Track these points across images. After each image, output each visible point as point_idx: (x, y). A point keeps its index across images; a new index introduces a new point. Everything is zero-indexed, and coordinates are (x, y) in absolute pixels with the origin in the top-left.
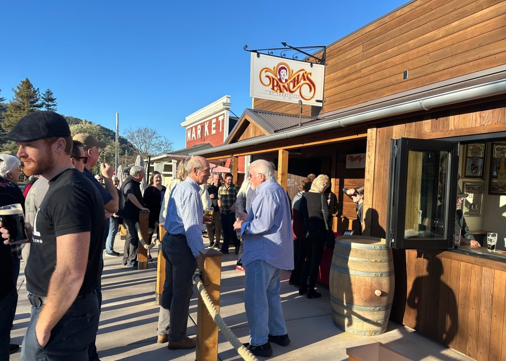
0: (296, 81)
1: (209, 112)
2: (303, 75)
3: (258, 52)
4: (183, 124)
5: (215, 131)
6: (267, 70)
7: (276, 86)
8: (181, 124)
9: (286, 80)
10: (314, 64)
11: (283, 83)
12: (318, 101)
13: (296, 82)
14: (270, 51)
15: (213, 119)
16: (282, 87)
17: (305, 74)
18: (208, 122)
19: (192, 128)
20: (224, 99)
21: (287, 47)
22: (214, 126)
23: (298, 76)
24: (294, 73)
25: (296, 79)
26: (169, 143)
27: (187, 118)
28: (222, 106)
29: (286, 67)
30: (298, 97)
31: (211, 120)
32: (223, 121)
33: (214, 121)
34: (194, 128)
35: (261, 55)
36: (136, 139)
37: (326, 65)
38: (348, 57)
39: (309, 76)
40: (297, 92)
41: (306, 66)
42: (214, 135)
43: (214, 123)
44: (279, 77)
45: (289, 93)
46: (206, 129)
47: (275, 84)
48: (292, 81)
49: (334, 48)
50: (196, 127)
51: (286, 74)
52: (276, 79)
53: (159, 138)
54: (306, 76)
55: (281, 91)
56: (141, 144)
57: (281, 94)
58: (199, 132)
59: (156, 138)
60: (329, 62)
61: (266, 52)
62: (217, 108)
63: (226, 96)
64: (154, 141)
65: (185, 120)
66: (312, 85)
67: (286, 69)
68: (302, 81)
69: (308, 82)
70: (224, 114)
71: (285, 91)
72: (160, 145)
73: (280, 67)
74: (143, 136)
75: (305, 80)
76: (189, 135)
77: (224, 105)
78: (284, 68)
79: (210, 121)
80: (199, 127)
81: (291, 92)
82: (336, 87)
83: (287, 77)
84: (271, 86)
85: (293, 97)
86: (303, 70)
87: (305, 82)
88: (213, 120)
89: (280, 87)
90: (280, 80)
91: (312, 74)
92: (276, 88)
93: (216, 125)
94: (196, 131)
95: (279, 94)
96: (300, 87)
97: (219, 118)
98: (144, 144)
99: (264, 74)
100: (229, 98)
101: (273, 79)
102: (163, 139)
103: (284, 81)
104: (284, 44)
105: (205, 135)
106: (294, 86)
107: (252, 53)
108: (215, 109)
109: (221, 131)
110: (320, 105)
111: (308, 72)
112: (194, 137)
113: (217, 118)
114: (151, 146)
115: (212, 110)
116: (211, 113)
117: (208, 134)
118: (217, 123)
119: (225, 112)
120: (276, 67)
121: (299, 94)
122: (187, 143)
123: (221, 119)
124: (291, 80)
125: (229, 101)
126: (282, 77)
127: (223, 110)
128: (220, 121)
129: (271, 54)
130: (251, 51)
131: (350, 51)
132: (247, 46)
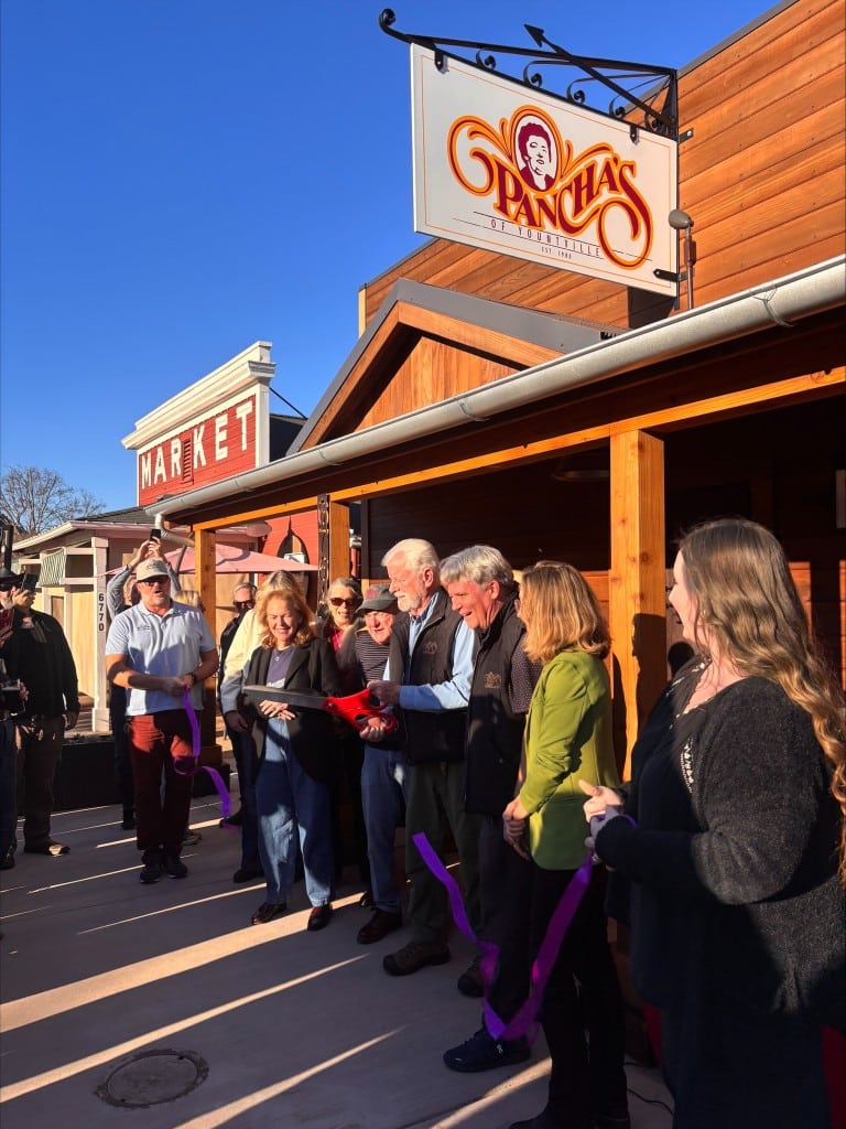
0: (583, 189)
1: (205, 396)
2: (607, 169)
3: (439, 46)
4: (128, 442)
5: (225, 449)
6: (478, 128)
7: (516, 199)
8: (123, 442)
9: (550, 181)
10: (642, 133)
11: (536, 188)
12: (662, 274)
13: (584, 193)
14: (485, 55)
15: (218, 415)
16: (535, 206)
17: (612, 164)
18: (202, 428)
19: (154, 451)
20: (254, 353)
21: (546, 48)
22: (221, 436)
23: (590, 170)
24: (576, 154)
25: (584, 181)
26: (95, 505)
27: (139, 424)
28: (249, 373)
29: (546, 129)
30: (593, 252)
31: (213, 418)
32: (251, 418)
33: (222, 421)
34: (160, 449)
35: (451, 62)
36: (7, 497)
37: (685, 137)
38: (805, 77)
39: (627, 173)
40: (590, 235)
41: (615, 134)
42: (223, 461)
43: (221, 429)
44: (522, 165)
45: (560, 232)
46: (198, 447)
47: (510, 189)
48: (569, 188)
49: (722, 66)
50: (166, 445)
51: (546, 155)
52: (513, 168)
53: (68, 494)
54: (616, 172)
55: (532, 222)
56: (21, 510)
57: (534, 232)
58: (176, 458)
59: (61, 492)
60: (697, 125)
61: (471, 53)
62: (231, 381)
63: (258, 344)
64: (55, 501)
65: (134, 429)
66: (638, 212)
67: (545, 136)
68: (605, 190)
69: (624, 196)
70: (252, 398)
71: (546, 221)
72: (72, 510)
73: (524, 122)
74: (24, 490)
75: (613, 188)
76: (146, 470)
77: (252, 369)
78: (538, 130)
79: (210, 424)
80: (177, 444)
81: (571, 230)
82: (742, 209)
83: (549, 169)
84: (494, 196)
85: (578, 248)
86: (604, 148)
87: (614, 195)
88: (218, 420)
89: (526, 203)
90: (527, 174)
91: (638, 169)
92: (513, 207)
93: (228, 435)
94: (167, 457)
95: (525, 230)
96: (599, 213)
97: (239, 410)
98: (29, 511)
99: (464, 144)
100: (268, 348)
101: (502, 169)
102: (78, 495)
103: (540, 182)
104: (537, 34)
105: (196, 466)
106: (578, 209)
107: (414, 47)
108: (224, 384)
109: (244, 447)
110: (669, 289)
111: (623, 158)
112: (160, 476)
113: (231, 412)
114: (46, 514)
115: (215, 390)
116: (213, 397)
117: (204, 463)
118: (233, 427)
119: (256, 389)
120: (509, 119)
121: (597, 242)
122: (142, 493)
123: (242, 412)
124: (567, 180)
125: (266, 360)
126: (534, 164)
127: (248, 386)
128: (241, 419)
129: (487, 66)
130: (409, 39)
131: (815, 53)
132: (390, 13)
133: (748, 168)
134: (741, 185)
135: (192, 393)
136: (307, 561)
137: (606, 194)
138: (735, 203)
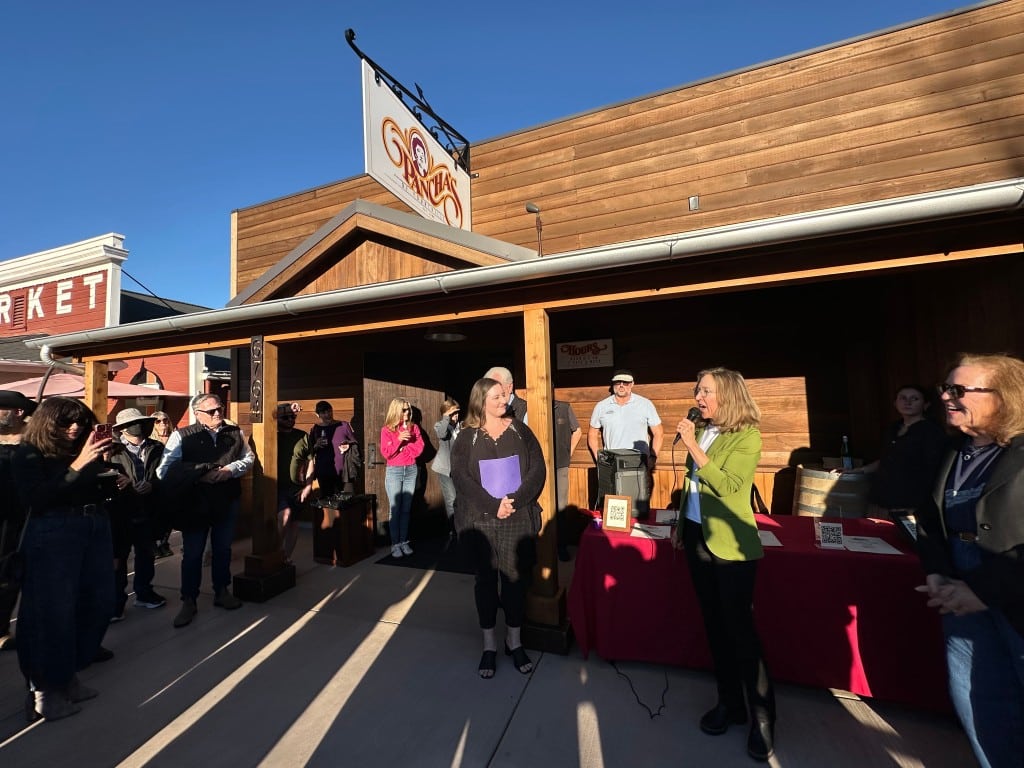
0: (438, 184)
2: (447, 178)
3: (376, 69)
5: (69, 307)
6: (395, 127)
7: (412, 176)
10: (458, 166)
11: (420, 174)
13: (438, 186)
14: (397, 88)
15: (62, 281)
16: (420, 183)
17: (449, 177)
18: (40, 289)
20: (108, 240)
21: (424, 102)
22: (63, 297)
23: (441, 175)
24: (436, 164)
25: (438, 180)
28: (103, 253)
29: (424, 144)
31: (55, 282)
32: (101, 287)
33: (66, 285)
35: (382, 82)
37: (474, 176)
39: (454, 184)
40: (441, 209)
41: (449, 162)
42: (66, 315)
43: (64, 292)
44: (414, 159)
45: (430, 202)
46: (34, 303)
47: (410, 170)
48: (433, 180)
49: (494, 149)
51: (423, 158)
52: (410, 159)
54: (450, 181)
55: (419, 192)
57: (420, 198)
58: (5, 309)
60: (483, 173)
61: (391, 84)
62: (80, 256)
63: (112, 234)
66: (458, 204)
67: (423, 148)
68: (446, 188)
69: (453, 195)
70: (105, 273)
71: (424, 194)
73: (414, 136)
75: (449, 188)
77: (107, 251)
78: (420, 143)
79: (50, 286)
81: (433, 202)
83: (425, 166)
84: (403, 170)
85: (437, 213)
86: (446, 167)
87: (449, 192)
88: (60, 284)
89: (416, 179)
90: (416, 165)
91: (458, 184)
93: (73, 296)
96: (444, 198)
97: (87, 279)
99: (389, 132)
100: (121, 239)
101: (406, 157)
103: (422, 172)
104: (420, 92)
105: (30, 316)
106: (436, 194)
107: (364, 61)
109: (92, 305)
111: (452, 176)
113: (78, 280)
115: (60, 262)
117: (41, 315)
118: (79, 291)
119: (109, 266)
120: (409, 131)
121: (444, 213)
123: (91, 281)
124: (432, 176)
125: (120, 246)
126: (419, 161)
127: (103, 262)
128: (89, 286)
129: (399, 96)
130: (362, 56)
131: (542, 156)
132: (351, 31)
133: (509, 199)
134: (505, 206)
135: (28, 262)
136: (162, 388)
137: (446, 192)
138: (503, 214)
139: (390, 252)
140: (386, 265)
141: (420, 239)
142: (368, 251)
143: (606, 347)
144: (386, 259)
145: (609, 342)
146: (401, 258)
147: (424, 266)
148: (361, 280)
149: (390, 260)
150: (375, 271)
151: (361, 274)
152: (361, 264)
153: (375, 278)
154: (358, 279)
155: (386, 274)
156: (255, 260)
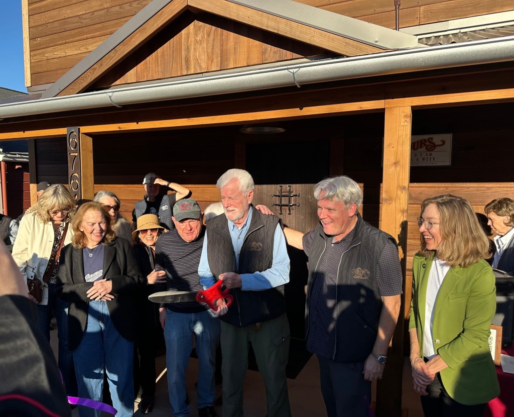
139: (222, 35)
140: (217, 50)
141: (265, 20)
142: (196, 34)
143: (444, 142)
144: (218, 44)
145: (448, 138)
146: (236, 43)
147: (264, 53)
148: (188, 68)
149: (222, 45)
150: (204, 57)
151: (187, 61)
152: (188, 49)
153: (204, 65)
154: (184, 67)
155: (217, 61)
156: (47, 38)
